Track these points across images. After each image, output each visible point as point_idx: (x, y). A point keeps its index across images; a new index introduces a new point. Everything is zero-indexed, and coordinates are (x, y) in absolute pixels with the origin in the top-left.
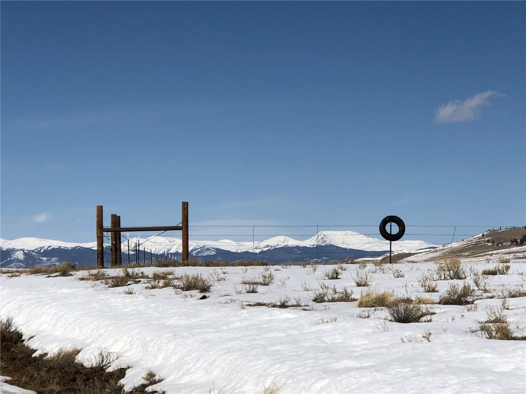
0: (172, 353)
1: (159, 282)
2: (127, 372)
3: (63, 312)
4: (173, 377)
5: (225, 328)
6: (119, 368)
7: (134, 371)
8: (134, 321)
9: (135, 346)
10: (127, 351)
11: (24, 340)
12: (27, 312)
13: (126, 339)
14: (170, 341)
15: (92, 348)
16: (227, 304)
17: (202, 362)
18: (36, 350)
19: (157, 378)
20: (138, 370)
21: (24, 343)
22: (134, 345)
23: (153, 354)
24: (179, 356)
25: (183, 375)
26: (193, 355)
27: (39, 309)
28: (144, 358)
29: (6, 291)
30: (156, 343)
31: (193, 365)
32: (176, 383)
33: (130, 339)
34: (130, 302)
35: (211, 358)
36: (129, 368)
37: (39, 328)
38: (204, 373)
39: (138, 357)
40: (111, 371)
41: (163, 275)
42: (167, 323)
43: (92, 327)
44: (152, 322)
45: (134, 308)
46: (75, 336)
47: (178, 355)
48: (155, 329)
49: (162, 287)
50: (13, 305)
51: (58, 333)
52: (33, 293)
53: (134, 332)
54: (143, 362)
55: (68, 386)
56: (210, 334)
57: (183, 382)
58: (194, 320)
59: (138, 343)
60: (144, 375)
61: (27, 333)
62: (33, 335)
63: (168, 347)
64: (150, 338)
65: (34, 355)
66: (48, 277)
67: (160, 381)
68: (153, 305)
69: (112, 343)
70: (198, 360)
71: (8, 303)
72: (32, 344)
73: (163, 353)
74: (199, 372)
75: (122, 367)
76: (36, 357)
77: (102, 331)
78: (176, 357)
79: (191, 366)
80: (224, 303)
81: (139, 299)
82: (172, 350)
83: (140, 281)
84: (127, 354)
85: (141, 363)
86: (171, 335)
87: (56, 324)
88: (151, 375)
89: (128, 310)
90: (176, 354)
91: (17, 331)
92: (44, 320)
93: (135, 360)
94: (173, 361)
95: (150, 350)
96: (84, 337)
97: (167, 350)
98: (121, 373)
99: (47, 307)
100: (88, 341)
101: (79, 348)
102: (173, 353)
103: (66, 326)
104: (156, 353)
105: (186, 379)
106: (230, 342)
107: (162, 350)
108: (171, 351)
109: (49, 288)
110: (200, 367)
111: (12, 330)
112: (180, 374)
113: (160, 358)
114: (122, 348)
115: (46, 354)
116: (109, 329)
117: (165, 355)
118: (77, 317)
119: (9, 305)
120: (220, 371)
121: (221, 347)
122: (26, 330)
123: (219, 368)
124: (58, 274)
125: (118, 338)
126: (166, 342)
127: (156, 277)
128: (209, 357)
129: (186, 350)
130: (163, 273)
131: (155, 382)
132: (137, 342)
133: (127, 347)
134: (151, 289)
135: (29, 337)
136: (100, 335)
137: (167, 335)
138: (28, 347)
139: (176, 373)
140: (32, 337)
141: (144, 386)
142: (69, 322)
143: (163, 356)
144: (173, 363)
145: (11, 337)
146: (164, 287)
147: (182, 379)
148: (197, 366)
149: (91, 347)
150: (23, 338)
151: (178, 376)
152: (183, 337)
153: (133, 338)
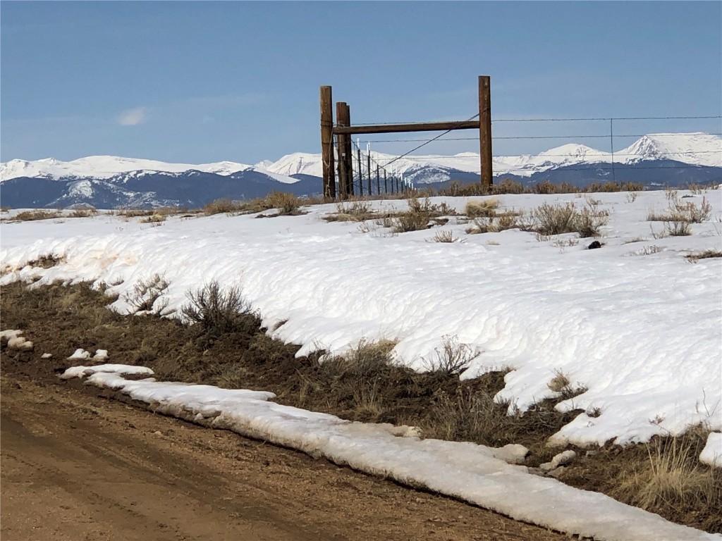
0: (594, 342)
1: (491, 221)
2: (507, 378)
3: (337, 277)
4: (605, 385)
5: (680, 295)
6: (488, 371)
7: (523, 376)
8: (488, 288)
9: (507, 333)
10: (491, 341)
11: (265, 329)
12: (259, 279)
13: (487, 320)
14: (585, 320)
15: (420, 338)
16: (645, 256)
17: (663, 355)
18: (300, 346)
19: (574, 386)
20: (529, 373)
21: (268, 333)
22: (505, 330)
23: (552, 345)
24: (610, 347)
25: (628, 379)
26: (640, 345)
27: (284, 273)
28: (534, 353)
29: (202, 244)
30: (557, 324)
31: (646, 362)
32: (617, 393)
33: (494, 320)
34: (460, 256)
35: (679, 349)
36: (509, 370)
37: (290, 306)
38: (671, 375)
39: (519, 352)
40: (473, 377)
41: (485, 209)
42: (559, 290)
43: (405, 301)
44: (527, 290)
45: (473, 267)
46: (370, 319)
47: (607, 345)
48: (541, 301)
49: (500, 230)
50: (226, 266)
51: (333, 313)
52: (257, 245)
53: (499, 308)
54: (535, 360)
55: (396, 405)
56: (660, 306)
57: (631, 393)
58: (609, 284)
59: (514, 327)
60: (549, 378)
61: (269, 316)
62: (283, 319)
63: (584, 332)
64: (537, 317)
65: (298, 355)
66: (258, 217)
67: (581, 391)
68: (506, 261)
69: (457, 328)
70: (654, 353)
71: (214, 263)
72: (288, 335)
73: (575, 342)
74: (660, 373)
75: (494, 370)
76: (303, 357)
77: (430, 308)
78: (605, 348)
79: (640, 363)
80: (641, 254)
81: (476, 251)
82: (593, 336)
83: (447, 220)
84: (493, 347)
85: (529, 362)
86: (583, 310)
87: (326, 298)
88: (561, 382)
89: (463, 269)
90: (602, 343)
91: (252, 312)
92: (299, 292)
93: (513, 357)
94: (598, 356)
95: (544, 338)
96: (391, 320)
97: (583, 336)
98: (496, 380)
99: (299, 269)
100: (406, 326)
101: (392, 339)
102: (597, 341)
103: (348, 301)
104: (559, 343)
105: (636, 387)
106: (709, 320)
107: (572, 338)
108: (591, 338)
109: (278, 235)
110: (659, 364)
111: (241, 311)
112: (620, 378)
113: (570, 352)
114: (479, 337)
115: (321, 352)
116: (445, 303)
117: (578, 346)
118: (370, 284)
119: (218, 267)
120: (705, 370)
121: (694, 328)
122: (267, 311)
123: (701, 366)
124: (276, 211)
125: (469, 318)
126: (576, 323)
127: (472, 213)
128: (676, 347)
129: (621, 336)
130: (486, 205)
131: (569, 395)
132: (512, 325)
133: (491, 334)
134: (479, 233)
135: (276, 322)
136: (430, 315)
137: (576, 311)
138: (277, 340)
139: (610, 376)
140: (283, 323)
141: (551, 402)
142: (353, 294)
143: (573, 349)
144: (600, 360)
145: (242, 324)
146: (503, 229)
147: (629, 387)
148: (654, 362)
149: (417, 336)
150: (263, 325)
151: (616, 383)
152: (608, 313)
153: (500, 319)
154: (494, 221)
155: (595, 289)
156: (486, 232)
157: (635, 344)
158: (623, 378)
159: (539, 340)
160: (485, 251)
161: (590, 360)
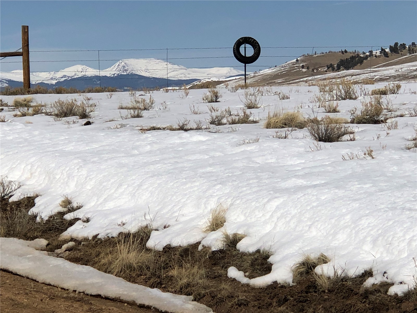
0: (86, 179)
1: (28, 109)
2: (36, 200)
4: (92, 204)
5: (136, 152)
6: (26, 197)
7: (45, 199)
9: (37, 174)
10: (27, 179)
13: (25, 167)
14: (81, 167)
16: (117, 129)
17: (126, 186)
19: (75, 205)
20: (49, 198)
22: (35, 173)
23: (62, 181)
24: (95, 182)
25: (106, 200)
26: (112, 180)
30: (64, 169)
31: (116, 190)
32: (99, 209)
34: (10, 130)
35: (134, 183)
36: (37, 196)
38: (130, 198)
39: (43, 185)
40: (16, 200)
41: (25, 103)
44: (48, 149)
45: (17, 136)
48: (56, 156)
49: (33, 115)
53: (32, 160)
56: (124, 158)
57: (107, 208)
58: (95, 146)
59: (40, 171)
60: (60, 200)
63: (80, 174)
64: (54, 165)
67: (79, 208)
68: (36, 133)
69: (7, 172)
70: (121, 185)
73: (76, 179)
74: (124, 197)
75: (29, 196)
78: (92, 183)
79: (113, 191)
80: (114, 129)
81: (19, 127)
82: (86, 176)
83: (3, 109)
84: (28, 183)
86: (80, 160)
88: (67, 203)
89: (11, 138)
90: (91, 179)
93: (40, 188)
94: (89, 187)
95: (58, 177)
97: (80, 176)
98: (30, 202)
102: (88, 178)
104: (66, 180)
105: (110, 205)
106: (152, 166)
107: (74, 177)
108: (84, 177)
110: (124, 192)
112: (101, 200)
113: (72, 185)
114: (21, 177)
117: (77, 181)
120: (150, 195)
121: (143, 170)
123: (147, 193)
125: (14, 166)
126: (76, 168)
127: (17, 105)
128: (133, 182)
129: (102, 176)
130: (25, 101)
131: (72, 210)
132: (39, 170)
133: (27, 175)
134: (21, 116)
137: (76, 161)
139: (95, 199)
141: (61, 214)
143: (74, 183)
144: (90, 190)
146: (35, 114)
147: (106, 205)
148: (121, 190)
151: (99, 203)
152: (94, 162)
153: (32, 166)
154: (30, 110)
155: (87, 148)
156: (25, 116)
157: (110, 180)
158: (102, 200)
159: (55, 178)
160: (24, 127)
161: (84, 190)
